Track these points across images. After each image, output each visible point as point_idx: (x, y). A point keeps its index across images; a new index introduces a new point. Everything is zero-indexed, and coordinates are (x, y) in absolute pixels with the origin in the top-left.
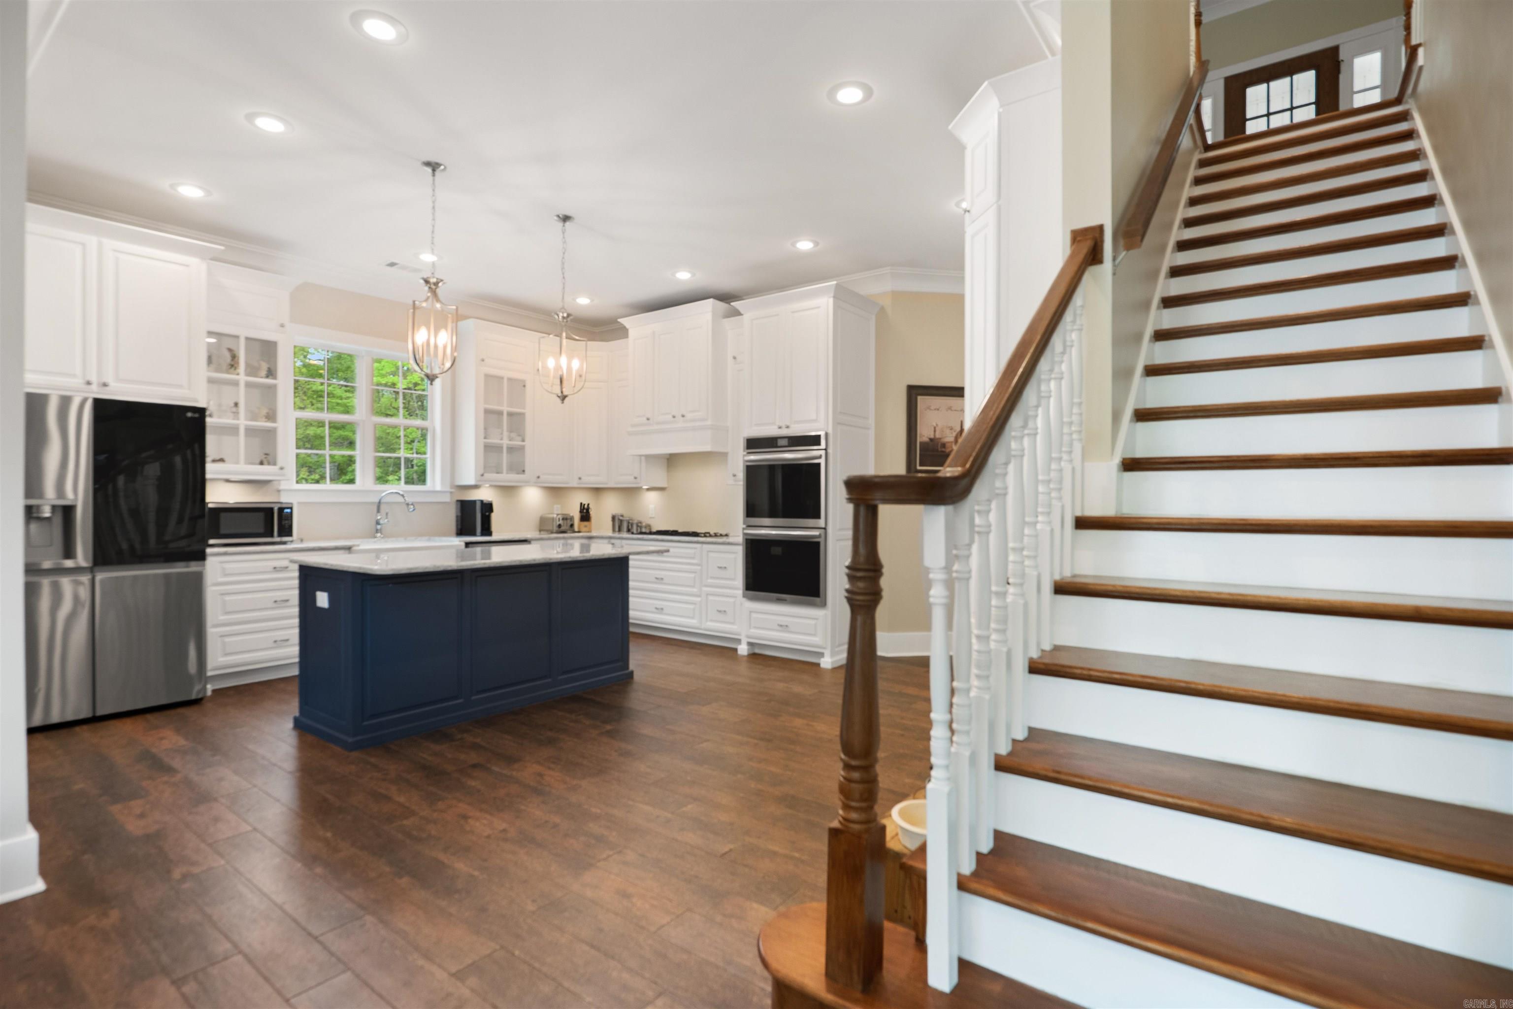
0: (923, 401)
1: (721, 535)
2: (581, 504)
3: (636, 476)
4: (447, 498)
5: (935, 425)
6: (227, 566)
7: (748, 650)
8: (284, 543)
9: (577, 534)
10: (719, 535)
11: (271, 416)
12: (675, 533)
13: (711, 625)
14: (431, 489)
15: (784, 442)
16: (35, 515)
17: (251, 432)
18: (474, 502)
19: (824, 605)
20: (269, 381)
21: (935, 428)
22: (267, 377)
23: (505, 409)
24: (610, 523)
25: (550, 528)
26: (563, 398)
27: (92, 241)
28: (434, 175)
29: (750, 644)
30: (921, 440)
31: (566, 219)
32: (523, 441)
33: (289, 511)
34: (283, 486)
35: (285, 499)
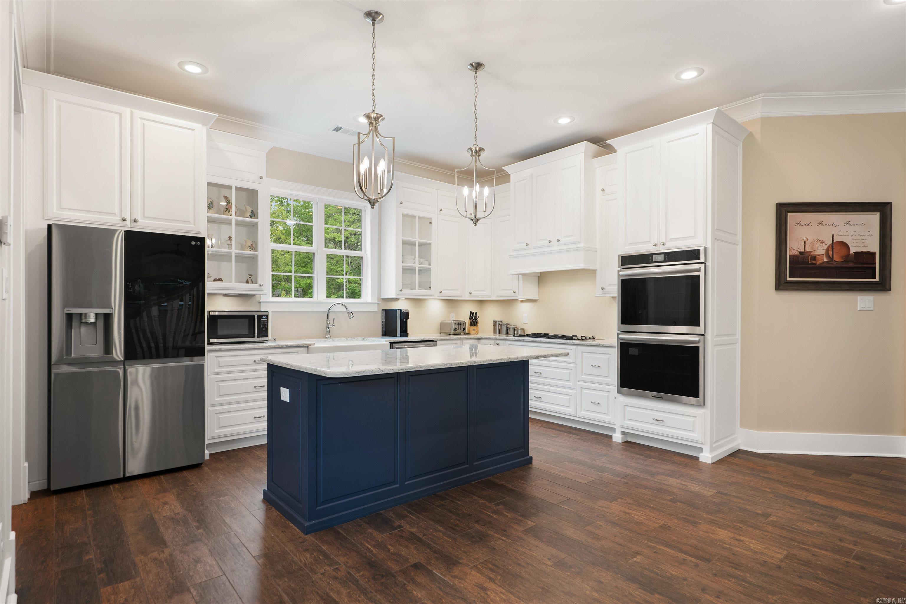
0: (792, 217)
1: (590, 339)
2: (471, 312)
3: (515, 290)
4: (375, 308)
5: (805, 240)
6: (221, 359)
7: (622, 438)
8: (262, 342)
9: (467, 336)
10: (588, 338)
11: (253, 247)
12: (546, 336)
13: (584, 414)
14: (365, 301)
15: (661, 257)
16: (84, 321)
17: (240, 258)
18: (396, 310)
19: (703, 405)
20: (252, 220)
21: (805, 242)
22: (251, 217)
23: (417, 240)
24: (492, 327)
25: (449, 331)
26: (476, 221)
27: (126, 111)
28: (374, 24)
29: (623, 433)
30: (791, 254)
31: (477, 66)
32: (430, 264)
33: (265, 317)
34: (263, 299)
35: (264, 308)
